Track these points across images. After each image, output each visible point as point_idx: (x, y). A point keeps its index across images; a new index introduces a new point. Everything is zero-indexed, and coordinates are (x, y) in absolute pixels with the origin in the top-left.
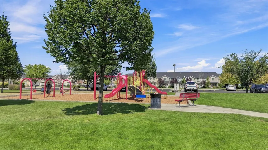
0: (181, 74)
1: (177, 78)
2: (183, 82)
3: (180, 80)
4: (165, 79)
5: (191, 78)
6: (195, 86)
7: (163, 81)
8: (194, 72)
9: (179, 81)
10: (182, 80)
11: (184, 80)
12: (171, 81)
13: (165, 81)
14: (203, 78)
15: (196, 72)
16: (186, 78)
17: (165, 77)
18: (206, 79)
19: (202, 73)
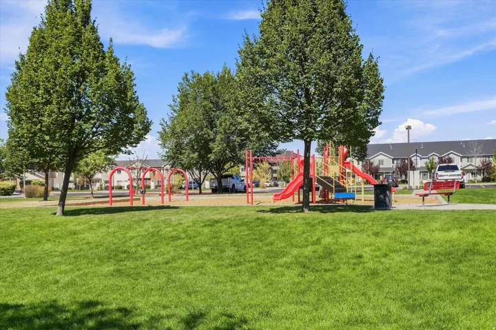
0: (425, 148)
1: (413, 159)
2: (429, 169)
3: (421, 163)
4: (381, 162)
5: (451, 156)
6: (458, 175)
7: (377, 169)
8: (459, 142)
9: (419, 166)
10: (426, 163)
11: (432, 163)
12: (397, 167)
13: (381, 166)
14: (480, 157)
15: (463, 142)
16: (437, 158)
17: (381, 157)
18: (491, 159)
19: (480, 142)
